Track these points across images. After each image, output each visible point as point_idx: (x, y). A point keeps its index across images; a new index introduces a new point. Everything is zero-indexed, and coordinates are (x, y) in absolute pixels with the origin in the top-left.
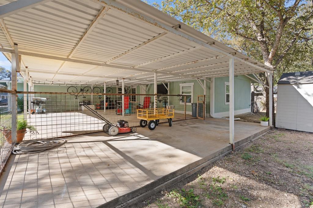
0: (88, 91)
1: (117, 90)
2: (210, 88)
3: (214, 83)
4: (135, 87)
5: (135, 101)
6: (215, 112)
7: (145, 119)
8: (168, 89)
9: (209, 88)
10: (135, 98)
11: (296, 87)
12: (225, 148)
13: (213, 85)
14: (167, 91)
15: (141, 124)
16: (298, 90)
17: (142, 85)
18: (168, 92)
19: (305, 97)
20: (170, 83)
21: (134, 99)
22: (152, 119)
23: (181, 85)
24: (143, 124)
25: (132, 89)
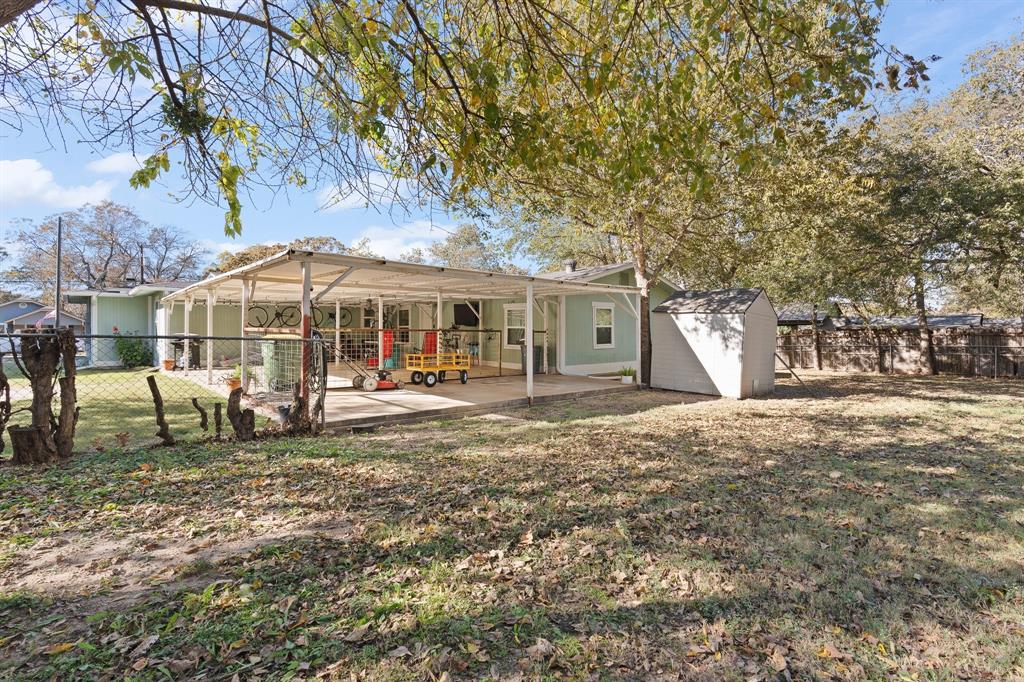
0: (292, 316)
1: (363, 313)
2: (556, 315)
3: (563, 307)
4: (408, 307)
5: (407, 341)
6: (567, 364)
7: (419, 370)
8: (480, 316)
9: (554, 314)
10: (407, 336)
11: (673, 316)
12: (516, 401)
13: (562, 309)
14: (477, 319)
15: (413, 378)
16: (677, 322)
17: (423, 303)
18: (480, 321)
19: (684, 333)
20: (485, 302)
21: (405, 337)
22: (430, 370)
23: (507, 307)
24: (417, 380)
25: (401, 311)
